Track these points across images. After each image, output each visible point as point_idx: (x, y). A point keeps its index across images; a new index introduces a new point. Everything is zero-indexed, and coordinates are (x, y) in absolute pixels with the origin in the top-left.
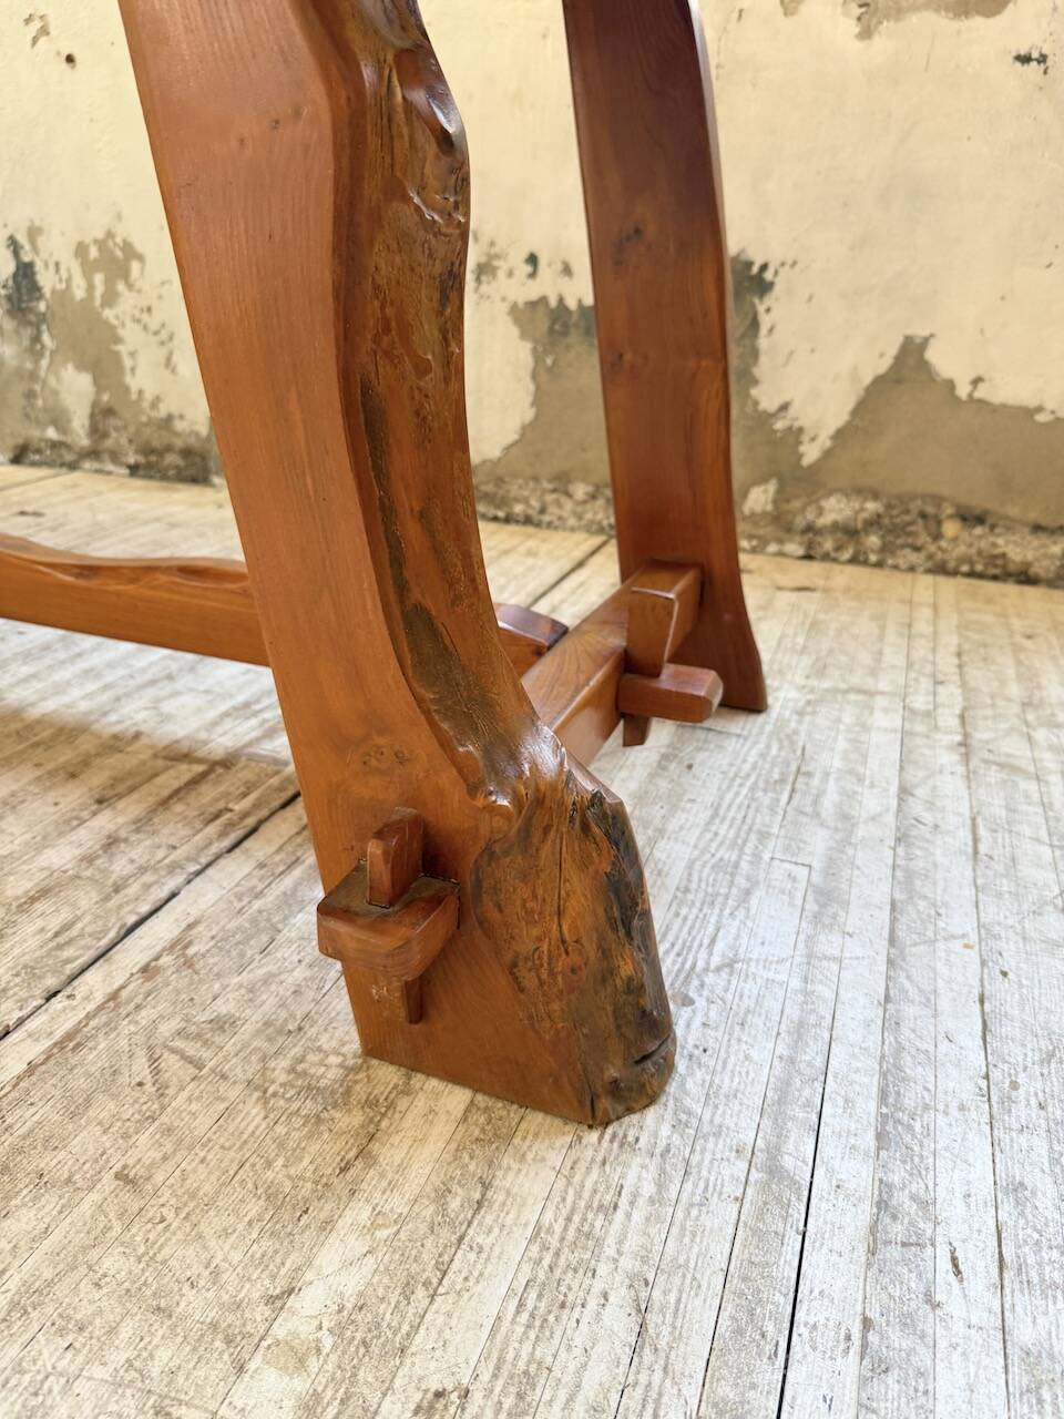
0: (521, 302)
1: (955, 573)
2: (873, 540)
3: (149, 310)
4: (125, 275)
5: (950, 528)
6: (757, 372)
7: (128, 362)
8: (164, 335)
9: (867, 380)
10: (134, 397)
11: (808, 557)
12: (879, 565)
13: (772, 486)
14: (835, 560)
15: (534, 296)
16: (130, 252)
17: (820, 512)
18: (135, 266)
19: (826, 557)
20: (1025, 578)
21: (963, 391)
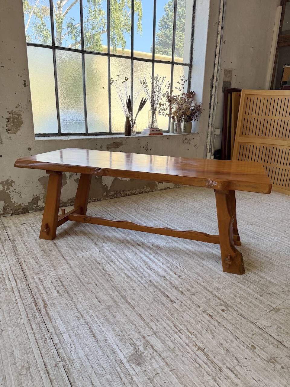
0: (76, 179)
1: (123, 197)
2: (116, 195)
3: (16, 189)
4: (11, 186)
5: (122, 192)
6: (102, 182)
7: (12, 198)
8: (19, 192)
9: (113, 180)
10: (13, 203)
11: (110, 199)
12: (117, 198)
13: (106, 192)
14: (113, 198)
15: (77, 178)
16: (12, 181)
17: (110, 194)
18: (13, 184)
19: (112, 198)
20: (129, 195)
21: (121, 180)
